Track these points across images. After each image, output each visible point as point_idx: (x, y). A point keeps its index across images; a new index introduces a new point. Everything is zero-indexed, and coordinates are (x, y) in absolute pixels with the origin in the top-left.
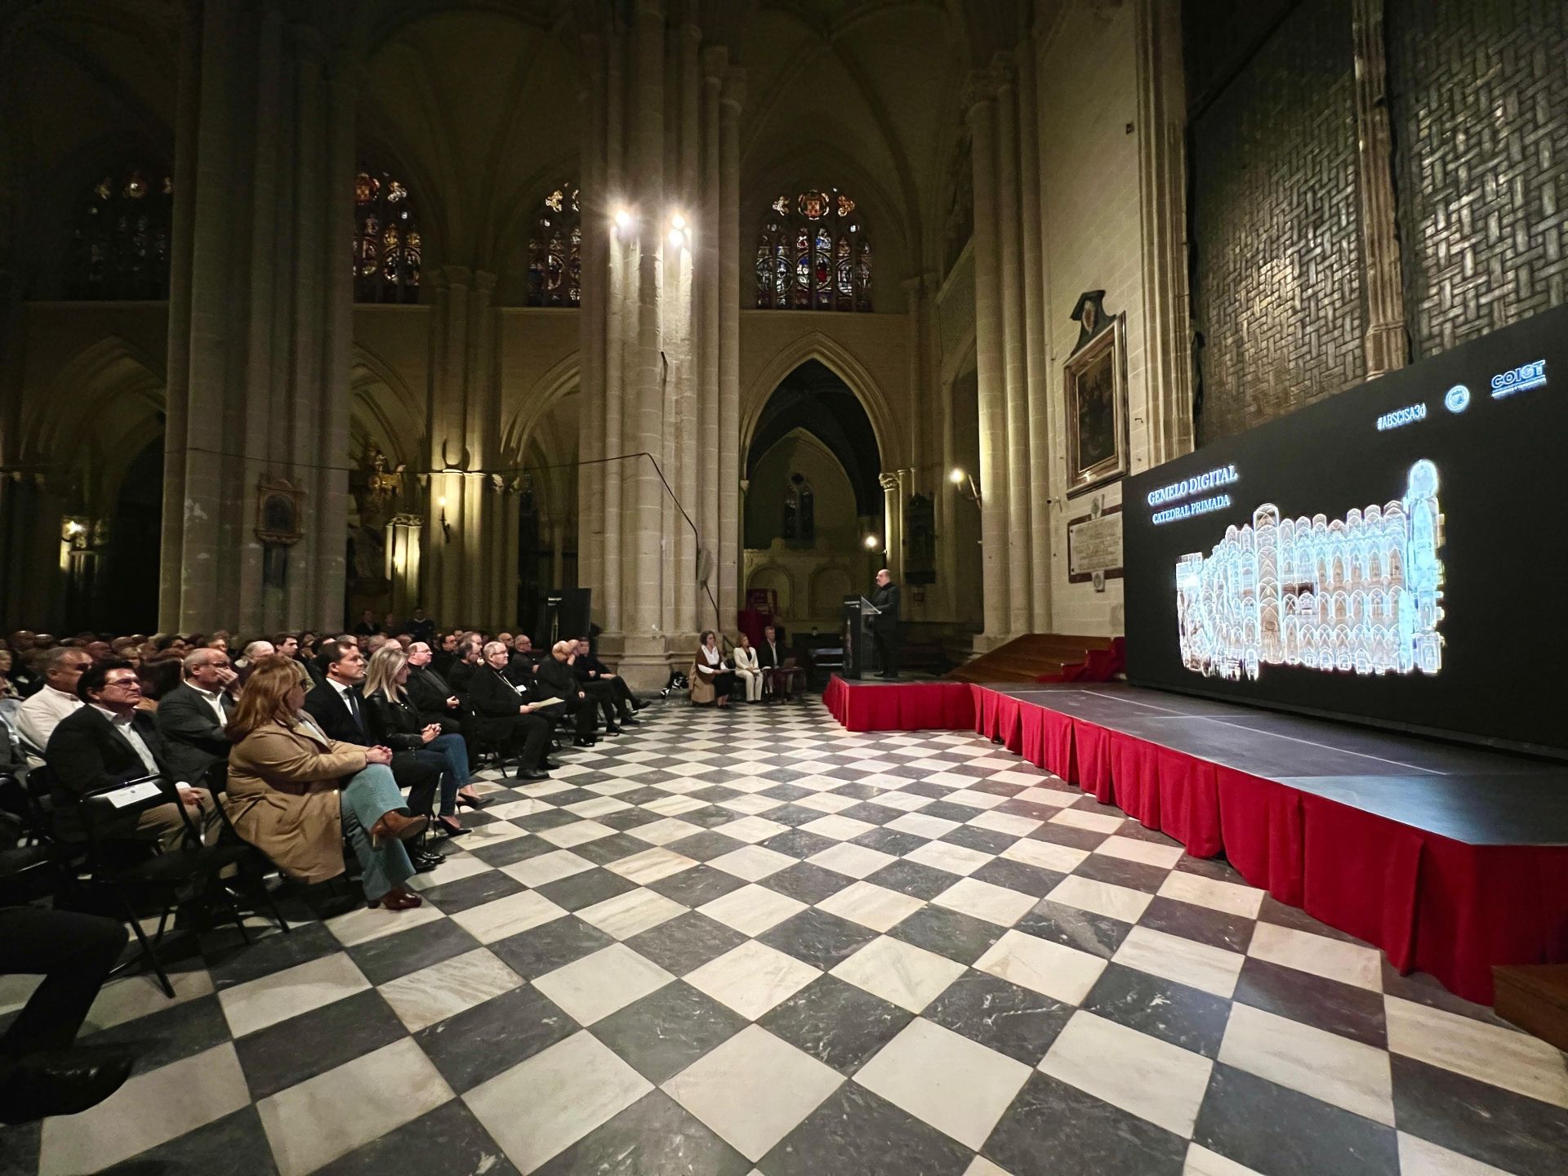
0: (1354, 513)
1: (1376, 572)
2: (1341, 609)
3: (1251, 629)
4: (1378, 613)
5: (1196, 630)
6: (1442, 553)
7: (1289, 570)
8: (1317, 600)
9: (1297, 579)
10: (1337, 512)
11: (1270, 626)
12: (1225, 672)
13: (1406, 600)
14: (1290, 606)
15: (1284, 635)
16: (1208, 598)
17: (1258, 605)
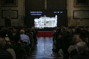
0: (52, 17)
1: (53, 21)
2: (51, 23)
3: (43, 25)
4: (53, 24)
5: (37, 25)
6: (57, 21)
7: (47, 20)
8: (49, 23)
9: (47, 21)
10: (51, 17)
11: (45, 25)
12: (40, 28)
13: (55, 23)
14: (47, 23)
15: (46, 25)
16: (38, 22)
17: (44, 23)
